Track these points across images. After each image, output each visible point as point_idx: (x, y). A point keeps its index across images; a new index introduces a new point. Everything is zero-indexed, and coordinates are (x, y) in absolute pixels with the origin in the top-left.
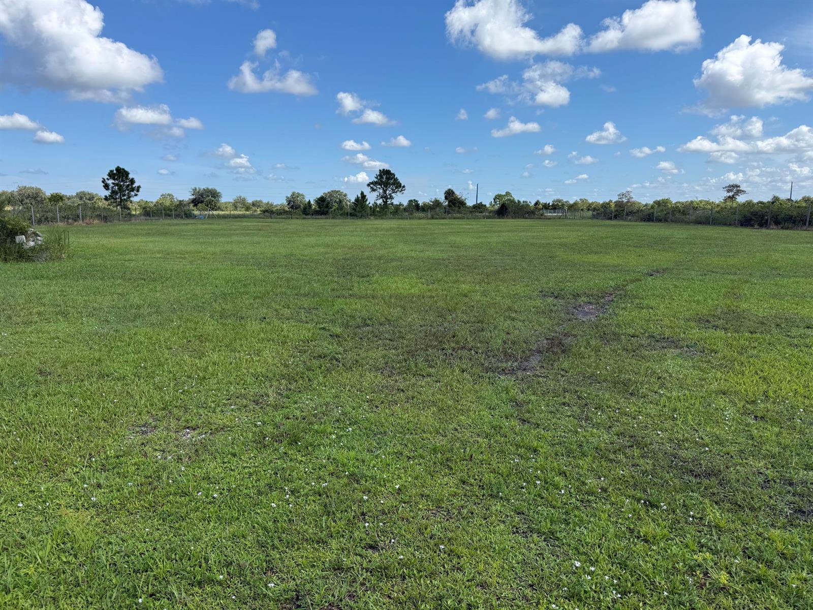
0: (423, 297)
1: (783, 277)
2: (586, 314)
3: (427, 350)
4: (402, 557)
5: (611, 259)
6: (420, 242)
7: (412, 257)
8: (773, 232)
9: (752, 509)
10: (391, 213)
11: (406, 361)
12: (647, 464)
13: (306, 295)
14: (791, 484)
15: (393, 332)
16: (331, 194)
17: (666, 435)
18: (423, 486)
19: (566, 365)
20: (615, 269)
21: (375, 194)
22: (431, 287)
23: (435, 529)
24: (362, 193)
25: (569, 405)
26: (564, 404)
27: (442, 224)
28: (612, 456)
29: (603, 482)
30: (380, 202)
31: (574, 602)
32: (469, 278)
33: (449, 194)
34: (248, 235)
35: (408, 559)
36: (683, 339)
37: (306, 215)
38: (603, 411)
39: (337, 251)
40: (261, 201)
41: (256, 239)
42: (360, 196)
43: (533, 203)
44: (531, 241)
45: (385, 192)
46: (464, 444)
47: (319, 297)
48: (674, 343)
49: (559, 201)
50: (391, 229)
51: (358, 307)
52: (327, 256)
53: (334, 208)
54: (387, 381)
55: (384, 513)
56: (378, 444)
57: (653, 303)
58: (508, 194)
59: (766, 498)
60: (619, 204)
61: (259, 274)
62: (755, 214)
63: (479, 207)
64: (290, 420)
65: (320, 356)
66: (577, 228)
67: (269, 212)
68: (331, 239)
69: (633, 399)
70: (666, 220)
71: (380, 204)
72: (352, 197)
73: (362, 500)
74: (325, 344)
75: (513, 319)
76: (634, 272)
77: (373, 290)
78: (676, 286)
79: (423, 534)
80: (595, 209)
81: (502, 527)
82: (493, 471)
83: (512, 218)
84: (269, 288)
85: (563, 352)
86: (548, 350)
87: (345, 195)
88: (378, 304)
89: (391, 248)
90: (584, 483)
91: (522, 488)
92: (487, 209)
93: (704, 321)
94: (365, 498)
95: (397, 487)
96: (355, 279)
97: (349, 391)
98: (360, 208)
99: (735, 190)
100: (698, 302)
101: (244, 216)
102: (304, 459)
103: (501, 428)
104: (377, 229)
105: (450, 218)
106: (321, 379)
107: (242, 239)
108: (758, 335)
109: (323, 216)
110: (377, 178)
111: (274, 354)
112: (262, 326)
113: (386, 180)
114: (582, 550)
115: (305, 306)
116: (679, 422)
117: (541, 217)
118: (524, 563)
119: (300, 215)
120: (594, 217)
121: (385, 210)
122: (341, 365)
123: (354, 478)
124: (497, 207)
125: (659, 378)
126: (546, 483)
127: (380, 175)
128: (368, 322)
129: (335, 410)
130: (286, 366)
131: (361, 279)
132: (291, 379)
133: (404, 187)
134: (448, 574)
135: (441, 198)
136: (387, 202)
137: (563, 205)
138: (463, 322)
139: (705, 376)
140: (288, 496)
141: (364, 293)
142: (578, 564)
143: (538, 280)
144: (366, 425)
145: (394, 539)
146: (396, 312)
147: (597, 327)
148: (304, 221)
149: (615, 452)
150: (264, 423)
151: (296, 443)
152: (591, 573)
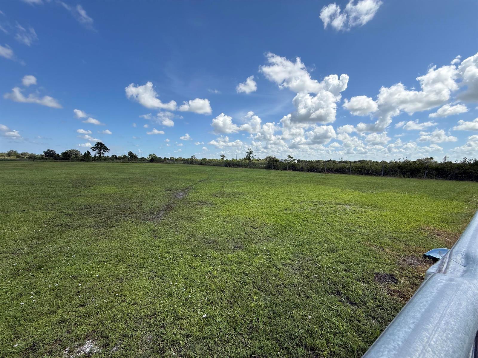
0: (117, 194)
1: (234, 181)
2: (180, 196)
3: (117, 216)
4: (97, 305)
5: (188, 177)
6: (116, 172)
7: (112, 178)
8: (233, 168)
9: (224, 250)
10: (103, 160)
11: (106, 221)
12: (196, 243)
13: (52, 197)
14: (234, 240)
15: (101, 210)
16: (71, 151)
17: (202, 232)
18: (111, 272)
19: (172, 214)
20: (190, 180)
21: (95, 152)
22: (120, 190)
23: (115, 288)
24: (88, 151)
25: (172, 228)
26: (170, 228)
27: (127, 165)
28: (185, 243)
29: (182, 252)
30: (97, 155)
31: (170, 298)
32: (137, 185)
33: (130, 153)
34: (16, 169)
35: (101, 305)
36: (208, 201)
37: (56, 160)
38: (183, 228)
39: (73, 176)
40: (27, 153)
41: (22, 171)
42: (87, 152)
43: (163, 158)
44: (162, 171)
45: (100, 151)
46: (130, 250)
47: (61, 198)
48: (206, 203)
49: (173, 158)
50: (103, 167)
51: (83, 201)
52: (66, 178)
53: (73, 157)
54: (96, 231)
55: (90, 288)
56: (89, 259)
57: (200, 191)
58: (154, 154)
59: (227, 245)
60: (191, 159)
61: (22, 189)
62: (228, 163)
63: (143, 159)
64: (37, 259)
65: (59, 225)
66: (178, 167)
67: (33, 158)
68: (70, 171)
69: (193, 222)
70: (205, 165)
71: (98, 156)
72: (83, 153)
73: (78, 286)
74: (62, 219)
75: (154, 200)
76: (195, 181)
77: (92, 193)
78: (207, 185)
79: (109, 292)
80: (184, 161)
81: (144, 278)
82: (142, 258)
83: (156, 163)
84: (28, 195)
85: (172, 209)
86: (166, 210)
87: (79, 152)
88: (94, 199)
89: (102, 174)
90: (176, 254)
91: (153, 261)
92: (146, 159)
93: (214, 195)
94: (80, 285)
95: (97, 275)
96: (83, 188)
97: (75, 239)
98: (87, 157)
99: (223, 156)
100: (213, 190)
101: (15, 160)
102: (44, 276)
103: (146, 241)
104: (96, 167)
105: (131, 162)
106: (59, 236)
107: (13, 171)
108: (228, 198)
109: (66, 161)
110: (95, 145)
111: (29, 228)
112: (22, 215)
113: (100, 146)
114: (173, 278)
115: (52, 203)
116: (206, 227)
117: (166, 163)
118: (152, 289)
119: (52, 160)
120: (184, 163)
121: (99, 159)
122: (71, 228)
123: (75, 277)
124: (150, 159)
125: (201, 214)
126: (162, 257)
127: (97, 144)
128: (88, 207)
129: (66, 249)
130: (37, 233)
131: (85, 188)
132: (39, 238)
133: (109, 150)
134: (119, 304)
135: (127, 155)
136: (101, 155)
137: (174, 159)
138: (134, 203)
139: (214, 212)
140: (32, 296)
141: (87, 194)
142: (171, 283)
143: (164, 185)
144: (83, 252)
145: (94, 298)
146: (103, 201)
147: (183, 200)
148: (54, 163)
149: (186, 241)
150: (19, 263)
151: (41, 269)
152: (176, 285)
